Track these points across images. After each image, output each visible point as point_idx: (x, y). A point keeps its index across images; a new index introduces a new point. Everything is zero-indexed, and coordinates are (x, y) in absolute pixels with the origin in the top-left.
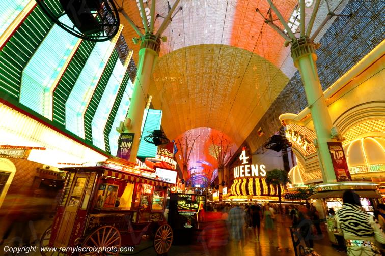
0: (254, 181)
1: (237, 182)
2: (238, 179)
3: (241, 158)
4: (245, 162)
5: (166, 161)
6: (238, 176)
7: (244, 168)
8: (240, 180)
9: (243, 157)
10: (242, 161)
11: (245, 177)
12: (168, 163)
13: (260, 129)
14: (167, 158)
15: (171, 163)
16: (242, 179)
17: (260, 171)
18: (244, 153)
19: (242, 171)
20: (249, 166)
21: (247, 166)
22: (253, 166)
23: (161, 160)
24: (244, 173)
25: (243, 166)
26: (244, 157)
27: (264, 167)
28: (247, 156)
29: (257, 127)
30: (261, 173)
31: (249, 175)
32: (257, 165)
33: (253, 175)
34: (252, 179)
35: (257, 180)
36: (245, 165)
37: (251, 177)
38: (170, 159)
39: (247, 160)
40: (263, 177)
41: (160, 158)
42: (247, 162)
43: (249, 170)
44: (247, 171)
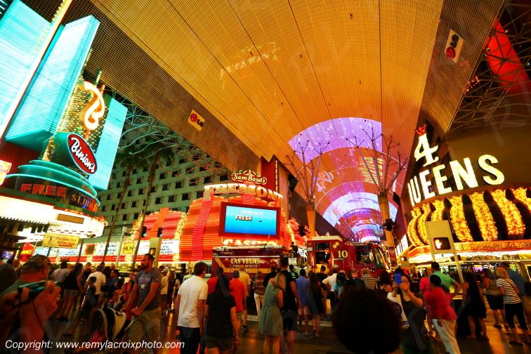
0: (467, 203)
1: (419, 213)
2: (419, 206)
3: (418, 155)
4: (430, 161)
6: (418, 200)
7: (431, 178)
8: (427, 209)
9: (422, 150)
10: (423, 160)
11: (438, 197)
13: (452, 33)
16: (431, 202)
17: (480, 173)
19: (426, 184)
20: (443, 167)
21: (436, 170)
24: (433, 188)
25: (427, 172)
26: (424, 149)
27: (494, 160)
28: (431, 146)
29: (442, 33)
30: (487, 179)
31: (449, 190)
32: (467, 161)
33: (460, 187)
34: (460, 199)
35: (478, 200)
37: (455, 192)
38: (260, 188)
40: (495, 188)
42: (437, 159)
43: (445, 178)
44: (440, 180)
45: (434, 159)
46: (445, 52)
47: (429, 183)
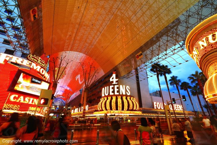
3: (111, 80)
4: (114, 83)
5: (38, 70)
10: (112, 82)
11: (114, 95)
12: (39, 73)
14: (39, 67)
15: (43, 74)
16: (112, 96)
18: (114, 75)
19: (111, 90)
21: (116, 86)
22: (121, 86)
23: (32, 67)
24: (113, 92)
25: (113, 86)
26: (113, 79)
28: (116, 78)
31: (118, 94)
34: (120, 97)
35: (124, 98)
36: (114, 85)
37: (119, 95)
38: (42, 69)
39: (116, 82)
41: (30, 64)
42: (117, 83)
43: (118, 90)
44: (116, 90)
45: (116, 83)
46: (136, 55)
47: (113, 90)
